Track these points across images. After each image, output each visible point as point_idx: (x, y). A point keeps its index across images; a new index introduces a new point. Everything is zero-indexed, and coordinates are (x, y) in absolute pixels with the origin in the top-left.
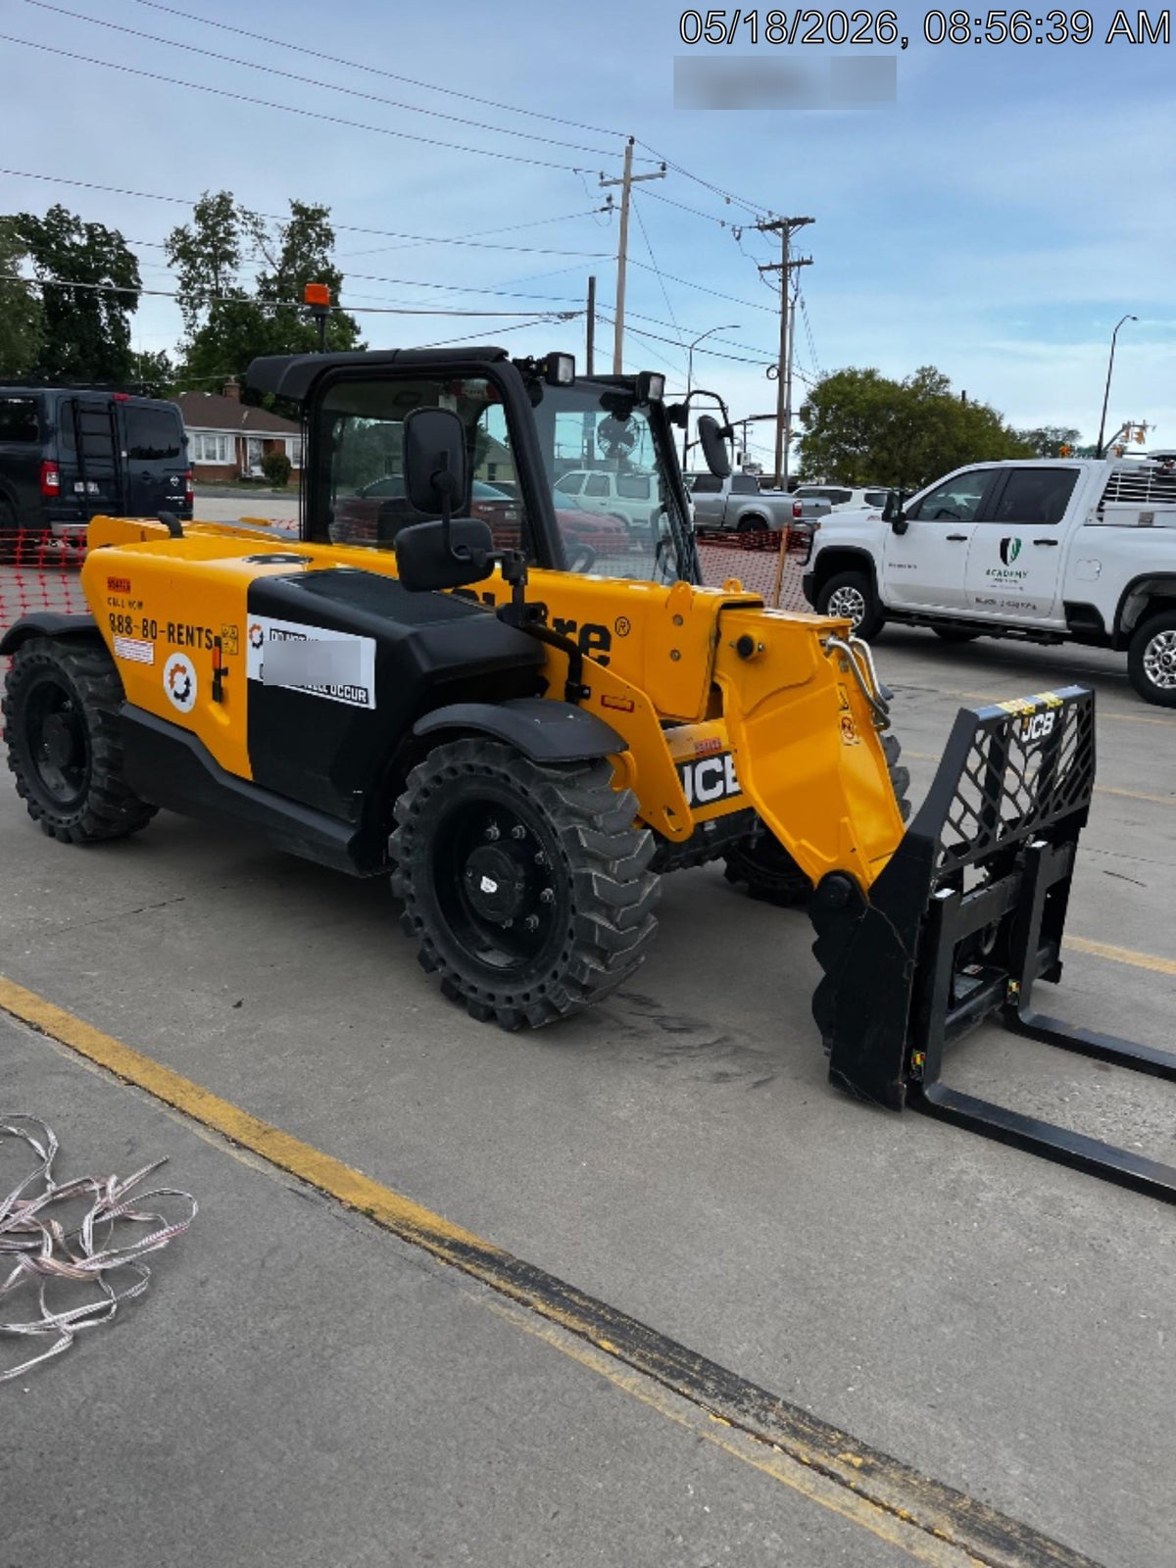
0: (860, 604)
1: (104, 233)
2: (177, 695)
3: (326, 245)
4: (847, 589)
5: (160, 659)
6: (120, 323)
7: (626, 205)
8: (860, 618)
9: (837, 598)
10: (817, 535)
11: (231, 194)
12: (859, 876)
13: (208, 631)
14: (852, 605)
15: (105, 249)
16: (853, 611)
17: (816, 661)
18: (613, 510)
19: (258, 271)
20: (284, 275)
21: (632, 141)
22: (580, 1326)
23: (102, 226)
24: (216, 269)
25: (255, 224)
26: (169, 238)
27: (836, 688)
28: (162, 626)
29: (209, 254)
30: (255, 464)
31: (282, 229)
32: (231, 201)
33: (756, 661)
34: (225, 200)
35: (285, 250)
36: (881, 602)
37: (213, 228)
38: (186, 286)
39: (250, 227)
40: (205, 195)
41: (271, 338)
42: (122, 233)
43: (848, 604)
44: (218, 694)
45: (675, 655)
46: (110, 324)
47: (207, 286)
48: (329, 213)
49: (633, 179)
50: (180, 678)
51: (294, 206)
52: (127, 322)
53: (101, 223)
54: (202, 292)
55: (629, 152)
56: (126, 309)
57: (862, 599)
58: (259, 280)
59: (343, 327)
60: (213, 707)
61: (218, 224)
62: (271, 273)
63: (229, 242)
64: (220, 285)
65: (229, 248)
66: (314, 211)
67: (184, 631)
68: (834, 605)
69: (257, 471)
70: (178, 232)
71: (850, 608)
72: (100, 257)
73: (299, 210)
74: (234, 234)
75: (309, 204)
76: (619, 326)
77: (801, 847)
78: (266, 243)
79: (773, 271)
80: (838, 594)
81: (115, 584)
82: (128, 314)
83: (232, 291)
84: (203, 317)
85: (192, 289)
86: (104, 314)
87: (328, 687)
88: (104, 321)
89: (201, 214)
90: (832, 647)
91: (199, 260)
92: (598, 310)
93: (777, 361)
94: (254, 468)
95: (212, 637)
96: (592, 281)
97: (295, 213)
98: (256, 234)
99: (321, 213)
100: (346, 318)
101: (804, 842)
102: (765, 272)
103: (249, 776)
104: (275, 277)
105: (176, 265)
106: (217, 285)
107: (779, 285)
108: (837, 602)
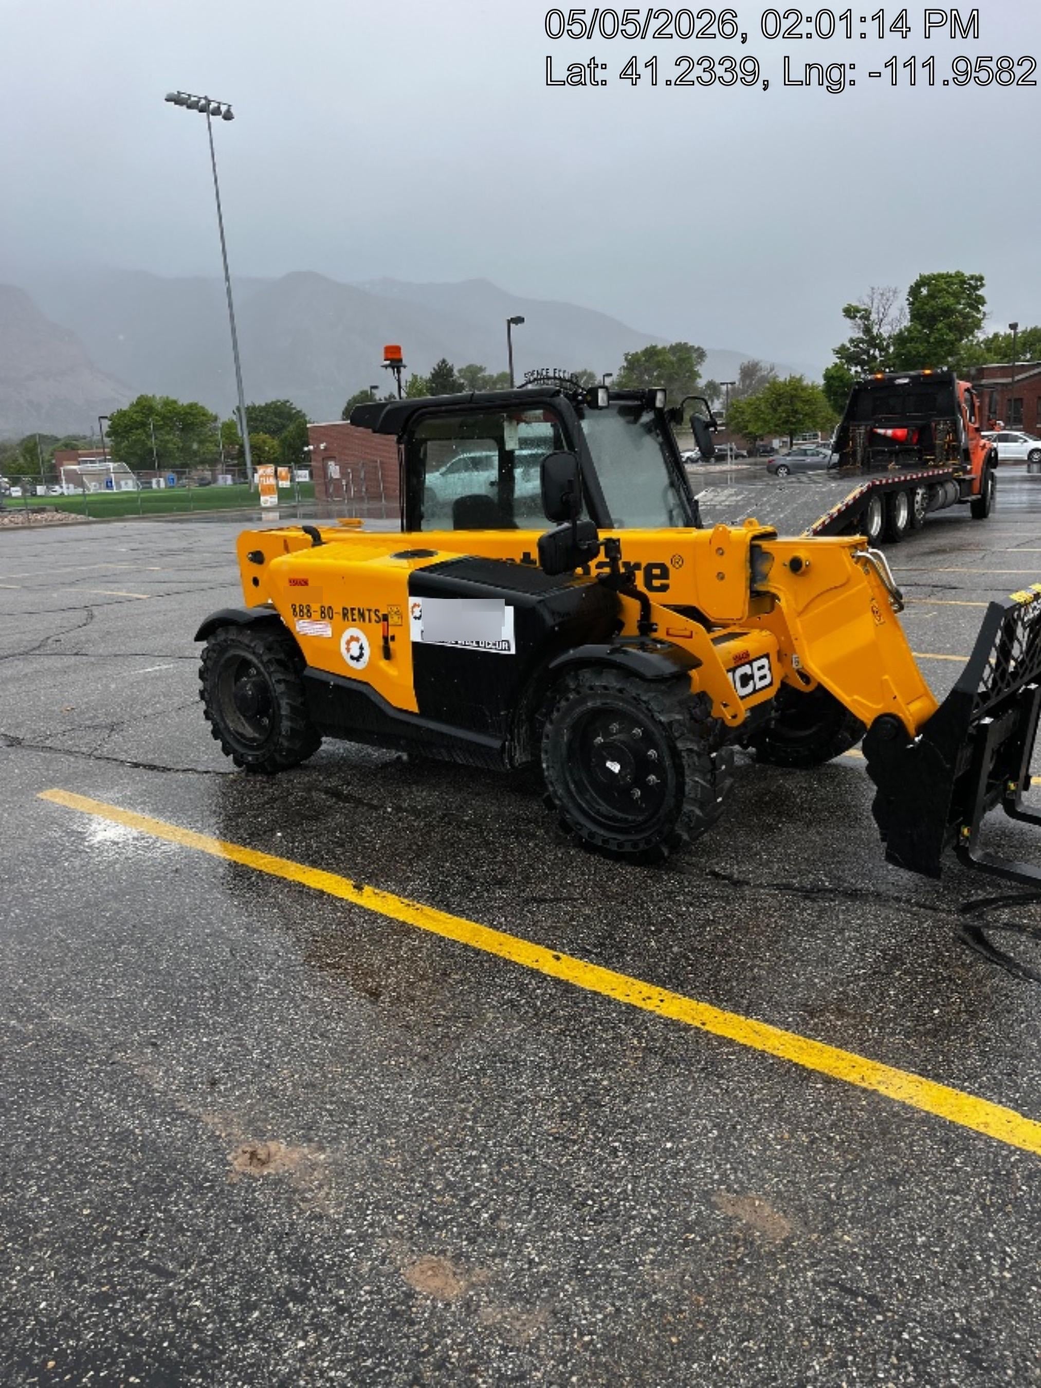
2: (352, 658)
5: (337, 634)
12: (900, 715)
13: (377, 610)
17: (849, 568)
27: (864, 585)
28: (338, 609)
33: (803, 574)
44: (387, 654)
45: (721, 576)
50: (355, 647)
60: (383, 663)
67: (356, 612)
77: (854, 701)
81: (294, 582)
87: (478, 643)
90: (859, 557)
95: (380, 614)
101: (856, 697)
103: (416, 709)
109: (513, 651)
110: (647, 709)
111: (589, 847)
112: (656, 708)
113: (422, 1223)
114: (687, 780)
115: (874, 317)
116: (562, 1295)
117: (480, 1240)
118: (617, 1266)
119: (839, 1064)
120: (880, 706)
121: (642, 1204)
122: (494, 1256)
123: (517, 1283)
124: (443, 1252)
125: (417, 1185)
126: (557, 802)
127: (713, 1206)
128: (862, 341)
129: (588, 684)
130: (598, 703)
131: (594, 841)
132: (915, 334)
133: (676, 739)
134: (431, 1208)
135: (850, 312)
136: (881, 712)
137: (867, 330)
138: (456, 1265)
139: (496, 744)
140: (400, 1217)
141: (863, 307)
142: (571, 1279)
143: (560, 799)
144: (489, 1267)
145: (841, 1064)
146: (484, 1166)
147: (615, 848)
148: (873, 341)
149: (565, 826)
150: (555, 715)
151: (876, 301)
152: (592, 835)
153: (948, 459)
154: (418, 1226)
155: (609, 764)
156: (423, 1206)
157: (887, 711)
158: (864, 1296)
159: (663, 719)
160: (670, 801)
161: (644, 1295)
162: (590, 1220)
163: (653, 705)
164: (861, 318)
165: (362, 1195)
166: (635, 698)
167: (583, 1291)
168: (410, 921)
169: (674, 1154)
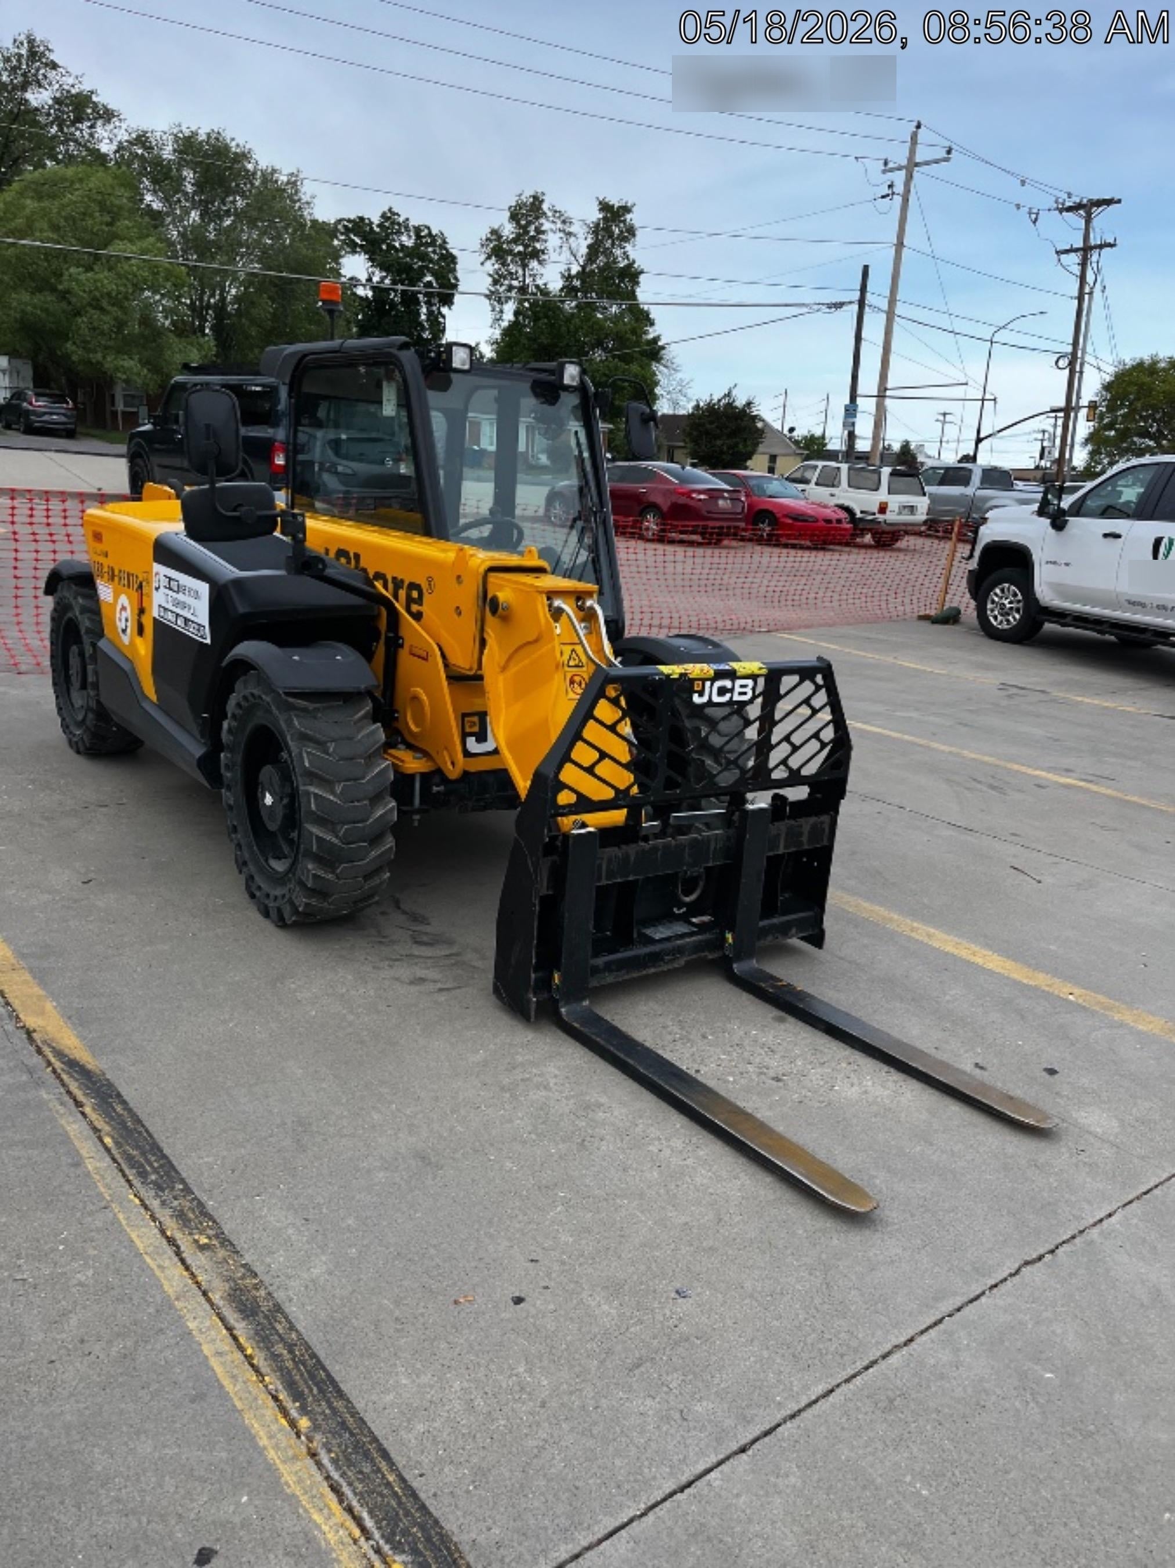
0: (1019, 601)
1: (430, 234)
2: (122, 630)
3: (626, 239)
4: (1006, 585)
5: (115, 601)
6: (437, 318)
7: (907, 191)
8: (1017, 616)
9: (996, 595)
10: (983, 530)
11: (543, 194)
13: (137, 577)
14: (1010, 603)
15: (430, 249)
16: (1011, 608)
17: (542, 620)
18: (841, 502)
19: (563, 268)
20: (588, 269)
21: (918, 126)
22: (100, 1124)
23: (428, 228)
24: (524, 266)
25: (564, 222)
26: (484, 238)
28: (117, 571)
29: (519, 253)
30: (542, 452)
31: (588, 226)
32: (543, 201)
34: (537, 202)
35: (589, 247)
36: (1036, 600)
37: (525, 228)
38: (495, 282)
39: (559, 225)
40: (520, 195)
41: (569, 332)
42: (446, 235)
43: (1006, 602)
44: (140, 629)
45: (458, 611)
46: (428, 320)
47: (515, 283)
48: (634, 209)
49: (917, 165)
50: (123, 616)
51: (600, 203)
52: (444, 317)
53: (427, 223)
54: (510, 288)
55: (914, 138)
56: (444, 305)
57: (1020, 597)
58: (563, 276)
59: (637, 320)
60: (138, 641)
61: (529, 223)
62: (575, 269)
63: (538, 241)
64: (527, 281)
65: (538, 246)
66: (620, 207)
67: (126, 576)
68: (993, 602)
69: (544, 459)
70: (494, 232)
71: (1008, 606)
72: (424, 257)
73: (605, 207)
74: (543, 232)
75: (615, 201)
76: (890, 315)
78: (572, 239)
79: (1073, 254)
80: (998, 591)
81: (95, 536)
82: (445, 310)
83: (537, 287)
84: (509, 310)
85: (502, 285)
86: (424, 310)
88: (423, 317)
89: (514, 217)
91: (509, 258)
92: (870, 298)
93: (1069, 349)
94: (540, 456)
95: (138, 582)
96: (866, 269)
97: (600, 210)
98: (564, 231)
99: (626, 209)
100: (642, 311)
102: (1063, 257)
103: (154, 698)
104: (578, 273)
105: (489, 263)
106: (524, 281)
107: (1077, 270)
108: (996, 599)
109: (208, 641)
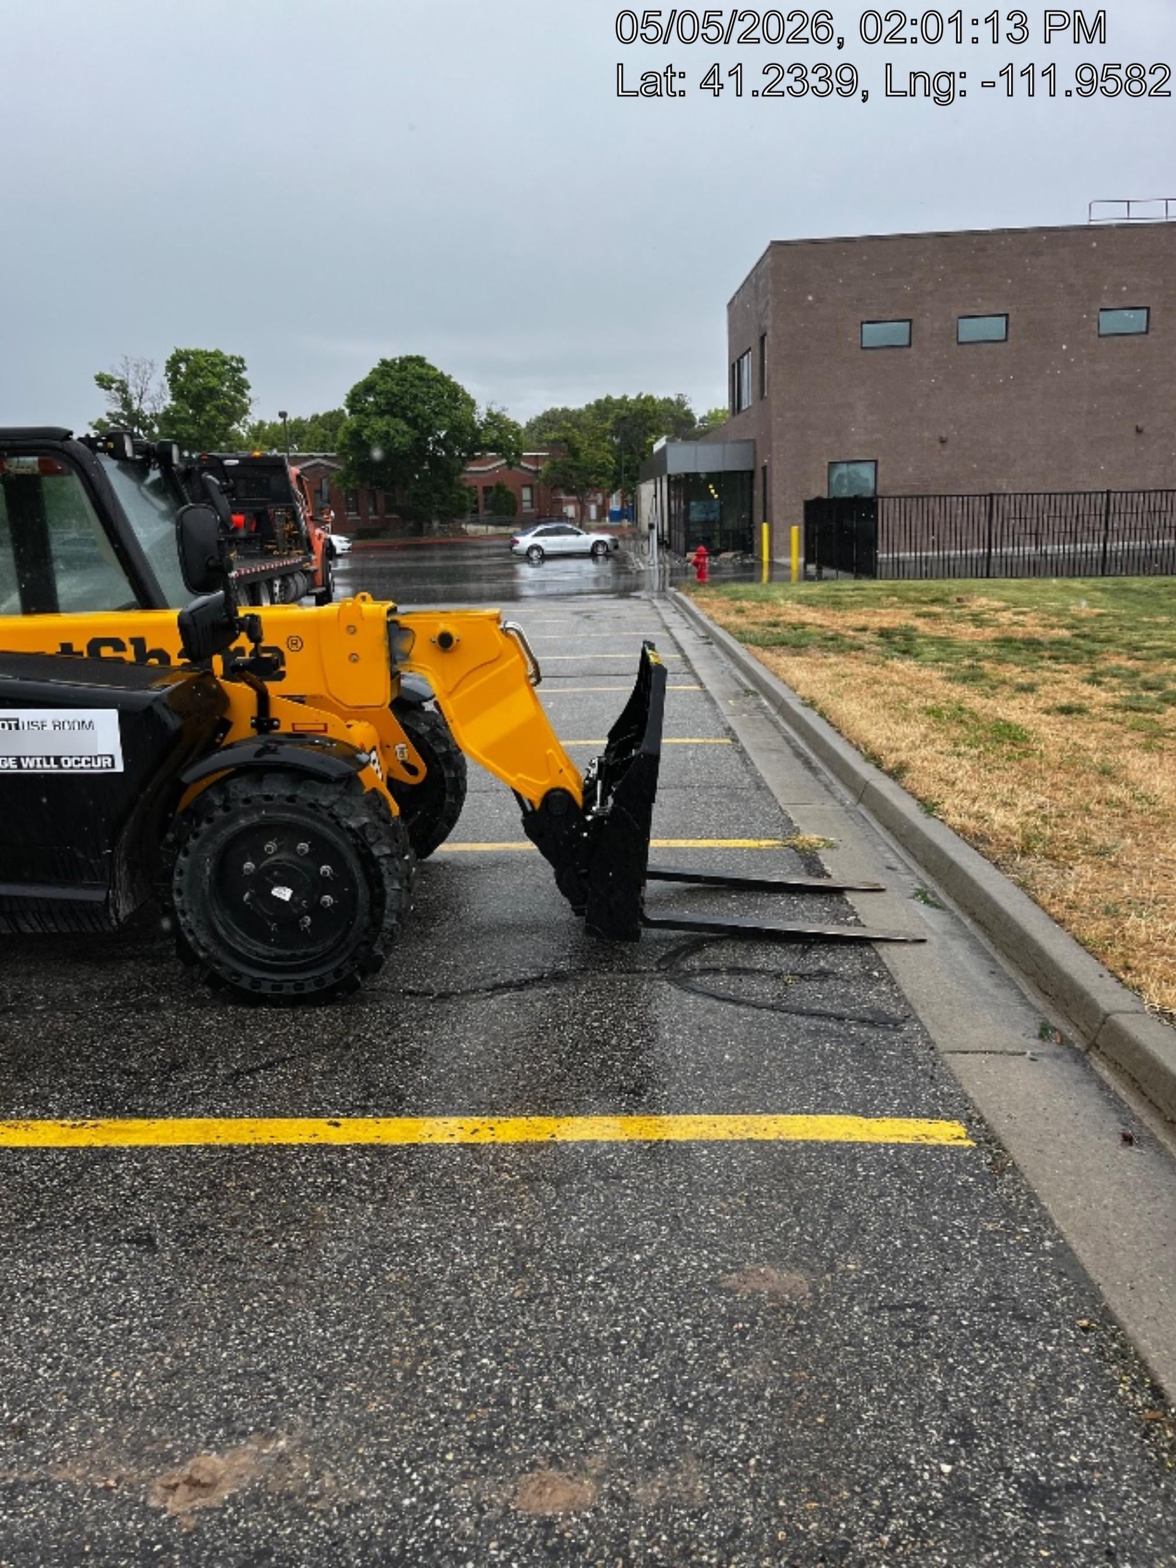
109: (119, 768)
110: (331, 815)
111: (252, 999)
112: (342, 813)
113: (480, 1451)
114: (388, 890)
115: (132, 390)
116: (690, 1438)
117: (559, 1432)
118: (708, 1386)
119: (701, 1128)
120: (546, 782)
121: (672, 1321)
122: (588, 1438)
123: (638, 1451)
124: (533, 1465)
125: (432, 1416)
126: (201, 954)
127: (730, 1292)
128: (122, 416)
129: (243, 796)
130: (255, 818)
131: (263, 990)
132: (183, 415)
133: (372, 844)
134: (475, 1431)
135: (104, 382)
136: (549, 788)
137: (127, 404)
138: (561, 1468)
139: (98, 896)
140: (450, 1457)
141: (118, 378)
142: (682, 1420)
143: (204, 949)
144: (596, 1452)
145: (704, 1127)
146: (485, 1361)
147: (294, 992)
148: (135, 418)
149: (215, 981)
150: (193, 843)
151: (132, 372)
152: (256, 983)
153: (290, 549)
154: (479, 1454)
155: (276, 892)
156: (463, 1432)
157: (554, 786)
158: (910, 1307)
159: (353, 824)
160: (363, 919)
161: (759, 1397)
162: (642, 1358)
163: (337, 810)
164: (117, 389)
165: (379, 1458)
166: (311, 805)
167: (706, 1422)
168: (99, 1143)
169: (650, 1263)
